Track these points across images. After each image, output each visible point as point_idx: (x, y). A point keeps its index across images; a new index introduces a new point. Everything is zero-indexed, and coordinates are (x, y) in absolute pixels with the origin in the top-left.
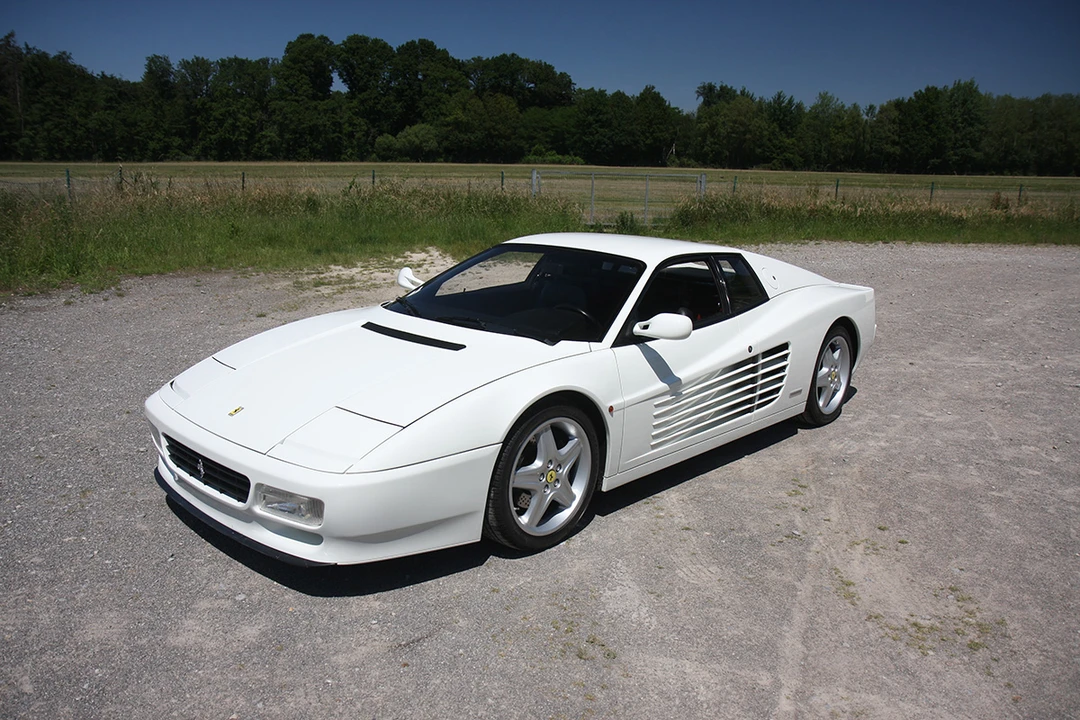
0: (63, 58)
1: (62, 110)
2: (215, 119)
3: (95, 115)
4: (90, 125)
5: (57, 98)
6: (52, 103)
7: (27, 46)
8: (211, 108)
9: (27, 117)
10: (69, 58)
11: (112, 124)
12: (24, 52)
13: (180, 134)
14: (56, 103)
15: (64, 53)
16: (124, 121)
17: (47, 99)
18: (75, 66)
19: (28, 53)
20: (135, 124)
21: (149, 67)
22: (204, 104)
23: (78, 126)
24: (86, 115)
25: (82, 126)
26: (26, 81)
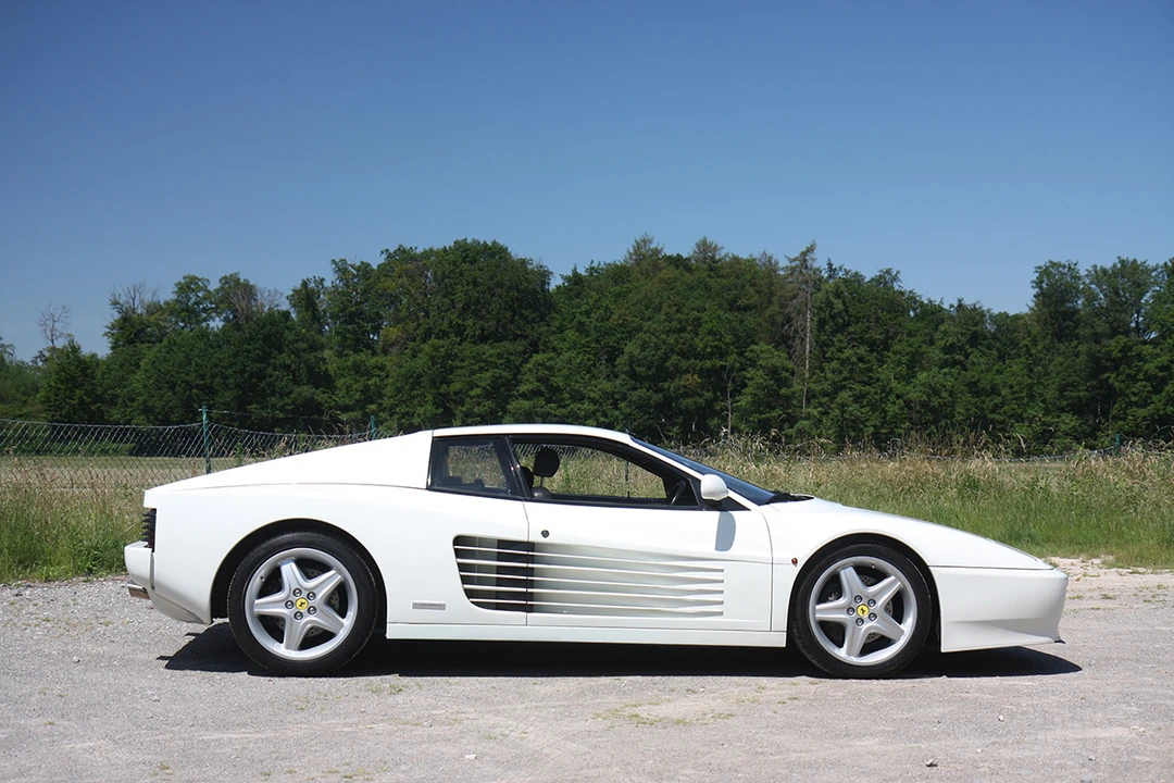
0: (885, 280)
1: (870, 370)
2: (1148, 378)
3: (922, 376)
4: (912, 396)
5: (863, 350)
6: (854, 359)
7: (830, 265)
8: (1140, 357)
9: (813, 386)
10: (895, 279)
11: (951, 393)
12: (826, 275)
13: (1077, 409)
14: (861, 359)
15: (888, 272)
16: (973, 386)
17: (847, 353)
18: (902, 293)
19: (830, 277)
20: (994, 391)
21: (1039, 283)
22: (1125, 349)
23: (892, 398)
24: (907, 378)
25: (898, 397)
26: (821, 324)
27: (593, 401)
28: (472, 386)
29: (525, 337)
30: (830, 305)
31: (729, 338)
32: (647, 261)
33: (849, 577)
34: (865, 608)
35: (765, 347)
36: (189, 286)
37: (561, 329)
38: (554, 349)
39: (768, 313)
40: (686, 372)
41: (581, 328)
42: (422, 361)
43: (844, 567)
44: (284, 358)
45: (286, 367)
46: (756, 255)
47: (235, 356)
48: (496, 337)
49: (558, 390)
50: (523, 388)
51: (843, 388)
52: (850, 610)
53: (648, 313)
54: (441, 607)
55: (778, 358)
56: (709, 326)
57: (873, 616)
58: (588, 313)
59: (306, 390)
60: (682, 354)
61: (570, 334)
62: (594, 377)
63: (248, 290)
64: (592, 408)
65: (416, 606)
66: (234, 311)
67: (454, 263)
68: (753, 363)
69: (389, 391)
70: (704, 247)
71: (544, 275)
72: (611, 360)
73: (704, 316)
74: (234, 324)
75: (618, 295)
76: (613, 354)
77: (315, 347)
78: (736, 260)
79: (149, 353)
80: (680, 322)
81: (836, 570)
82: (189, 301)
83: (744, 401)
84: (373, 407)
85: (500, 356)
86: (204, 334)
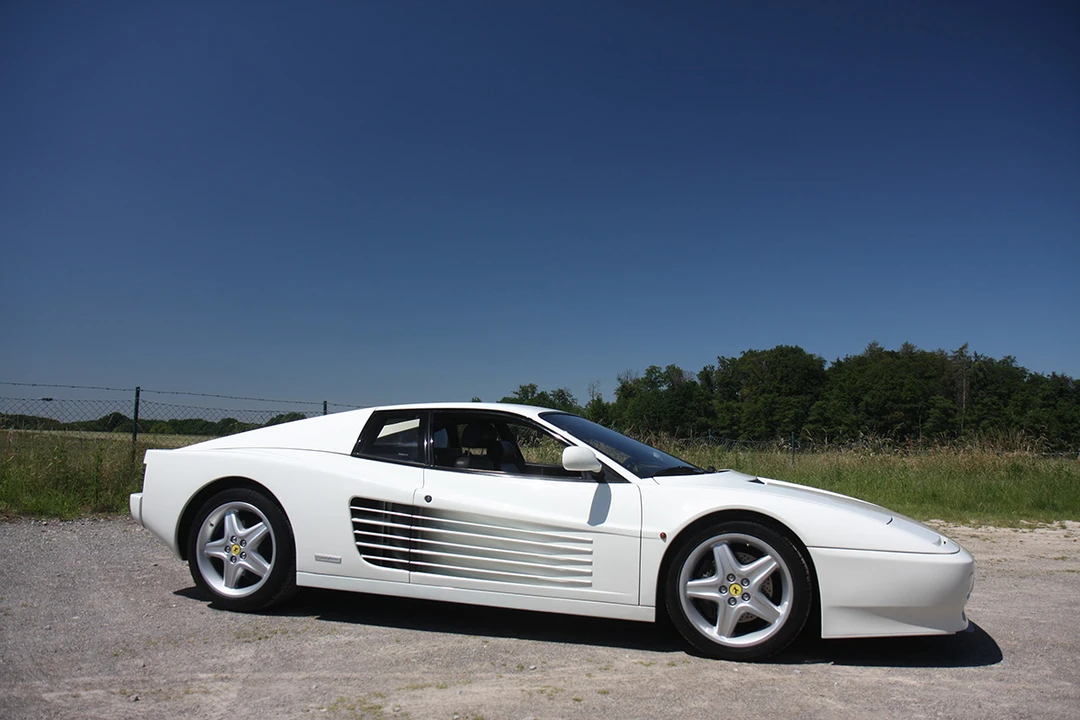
0: (1007, 362)
1: (999, 409)
3: (1030, 413)
5: (995, 398)
6: (990, 403)
7: (976, 354)
9: (967, 418)
10: (1013, 361)
12: (974, 360)
14: (994, 404)
15: (1009, 357)
16: (1060, 418)
17: (986, 400)
18: (1018, 369)
19: (976, 360)
23: (1013, 424)
24: (1021, 414)
25: (1016, 424)
26: (972, 386)
27: (847, 424)
28: (785, 417)
29: (812, 393)
30: (977, 375)
31: (920, 393)
32: (876, 354)
33: (722, 553)
34: (738, 587)
35: (939, 397)
36: (652, 371)
37: (831, 389)
38: (827, 399)
39: (942, 379)
40: (896, 410)
41: (841, 388)
42: (760, 404)
43: (718, 543)
44: (693, 404)
45: (693, 408)
46: (935, 350)
47: (671, 402)
48: (798, 393)
49: (828, 419)
50: (810, 418)
51: (983, 419)
52: (722, 588)
53: (875, 381)
54: (339, 561)
55: (948, 403)
56: (908, 386)
57: (745, 596)
58: (844, 381)
59: (703, 419)
60: (894, 401)
61: (836, 391)
62: (848, 413)
63: (679, 372)
64: (846, 428)
65: (318, 558)
66: (673, 382)
67: (776, 357)
68: (933, 405)
69: (743, 419)
70: (907, 346)
71: (821, 362)
72: (856, 404)
73: (906, 382)
74: (672, 389)
75: (860, 372)
76: (857, 401)
77: (709, 398)
78: (923, 352)
79: (632, 402)
80: (893, 384)
81: (710, 545)
82: (652, 378)
83: (928, 425)
84: (736, 427)
85: (798, 402)
86: (657, 393)
